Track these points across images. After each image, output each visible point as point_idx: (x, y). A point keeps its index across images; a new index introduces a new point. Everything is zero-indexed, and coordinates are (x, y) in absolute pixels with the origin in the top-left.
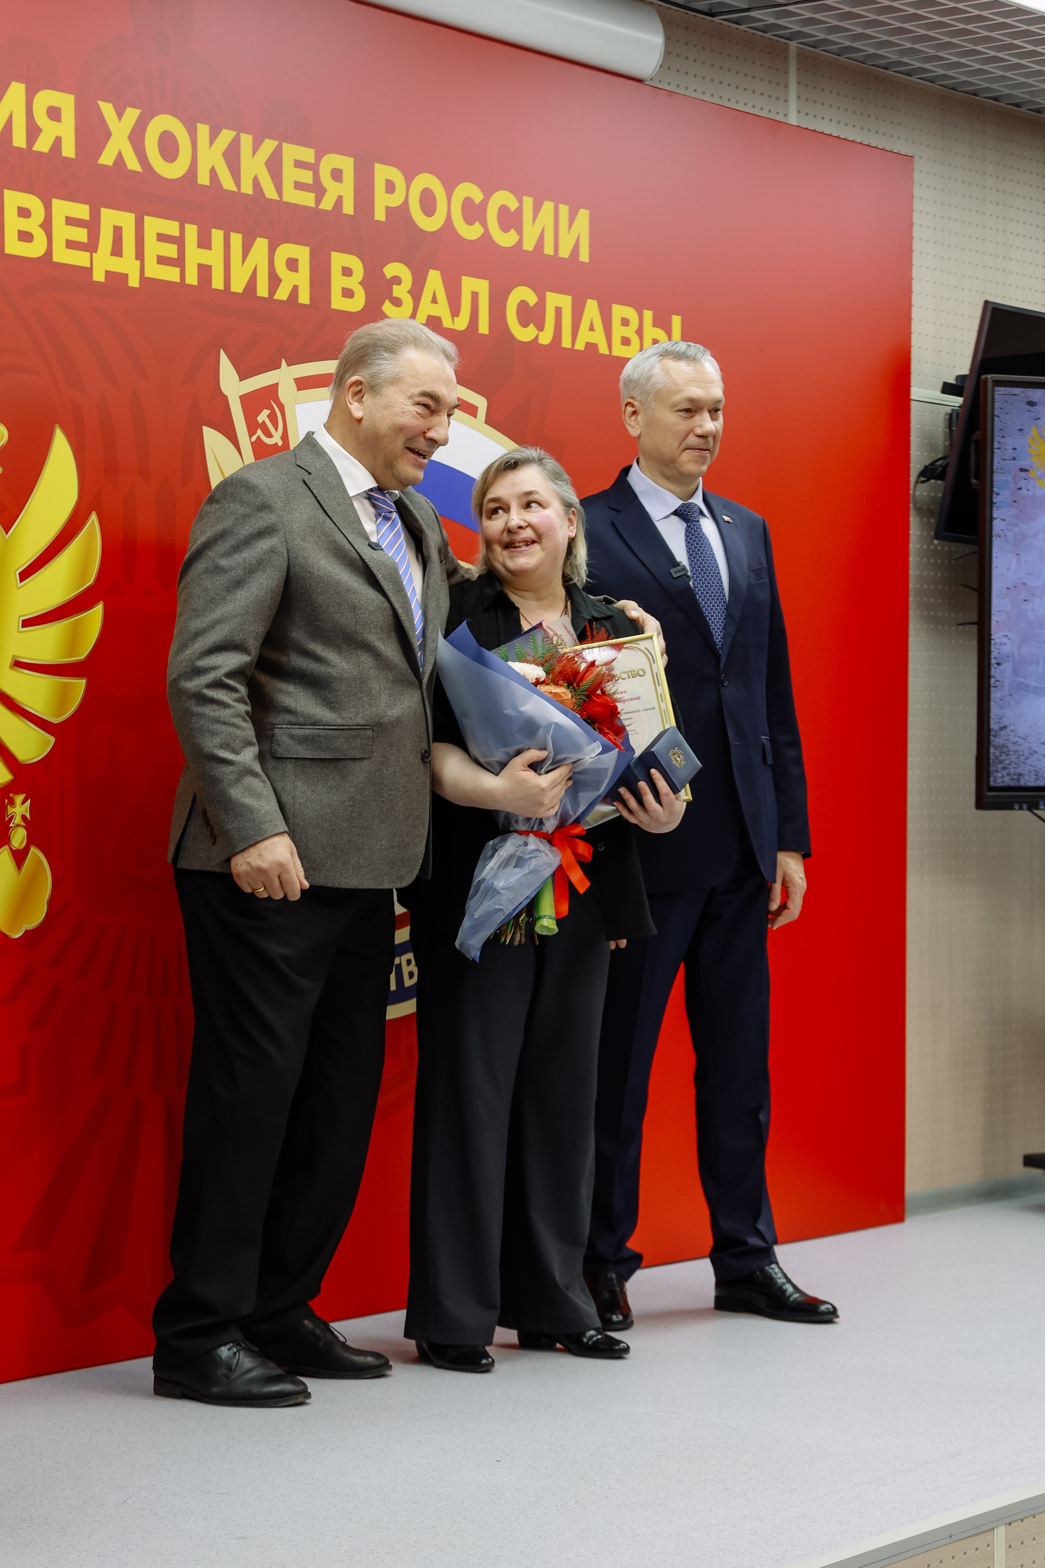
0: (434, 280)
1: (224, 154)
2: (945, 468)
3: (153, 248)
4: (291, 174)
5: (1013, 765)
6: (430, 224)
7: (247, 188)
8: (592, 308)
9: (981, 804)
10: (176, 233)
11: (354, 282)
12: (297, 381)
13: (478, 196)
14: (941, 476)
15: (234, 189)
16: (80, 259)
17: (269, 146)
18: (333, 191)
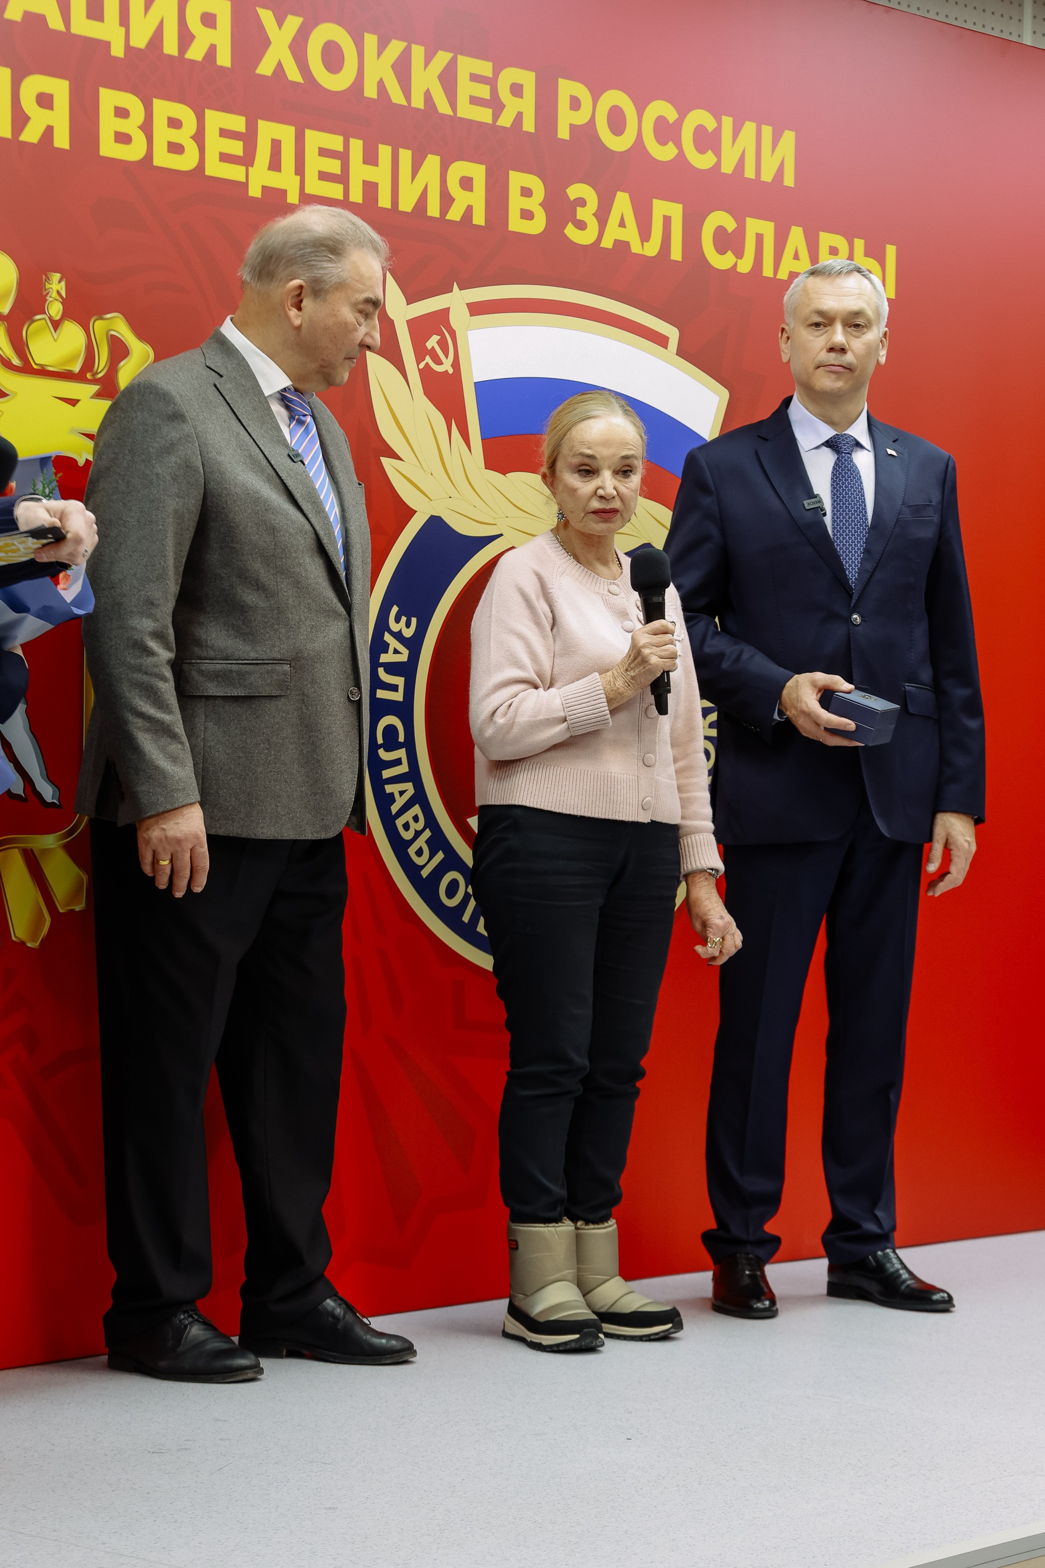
0: (622, 203)
1: (392, 66)
3: (314, 163)
4: (465, 88)
6: (618, 144)
7: (418, 102)
8: (797, 237)
10: (340, 148)
11: (534, 204)
12: (469, 305)
13: (672, 115)
15: (403, 102)
16: (235, 173)
17: (442, 58)
18: (512, 106)
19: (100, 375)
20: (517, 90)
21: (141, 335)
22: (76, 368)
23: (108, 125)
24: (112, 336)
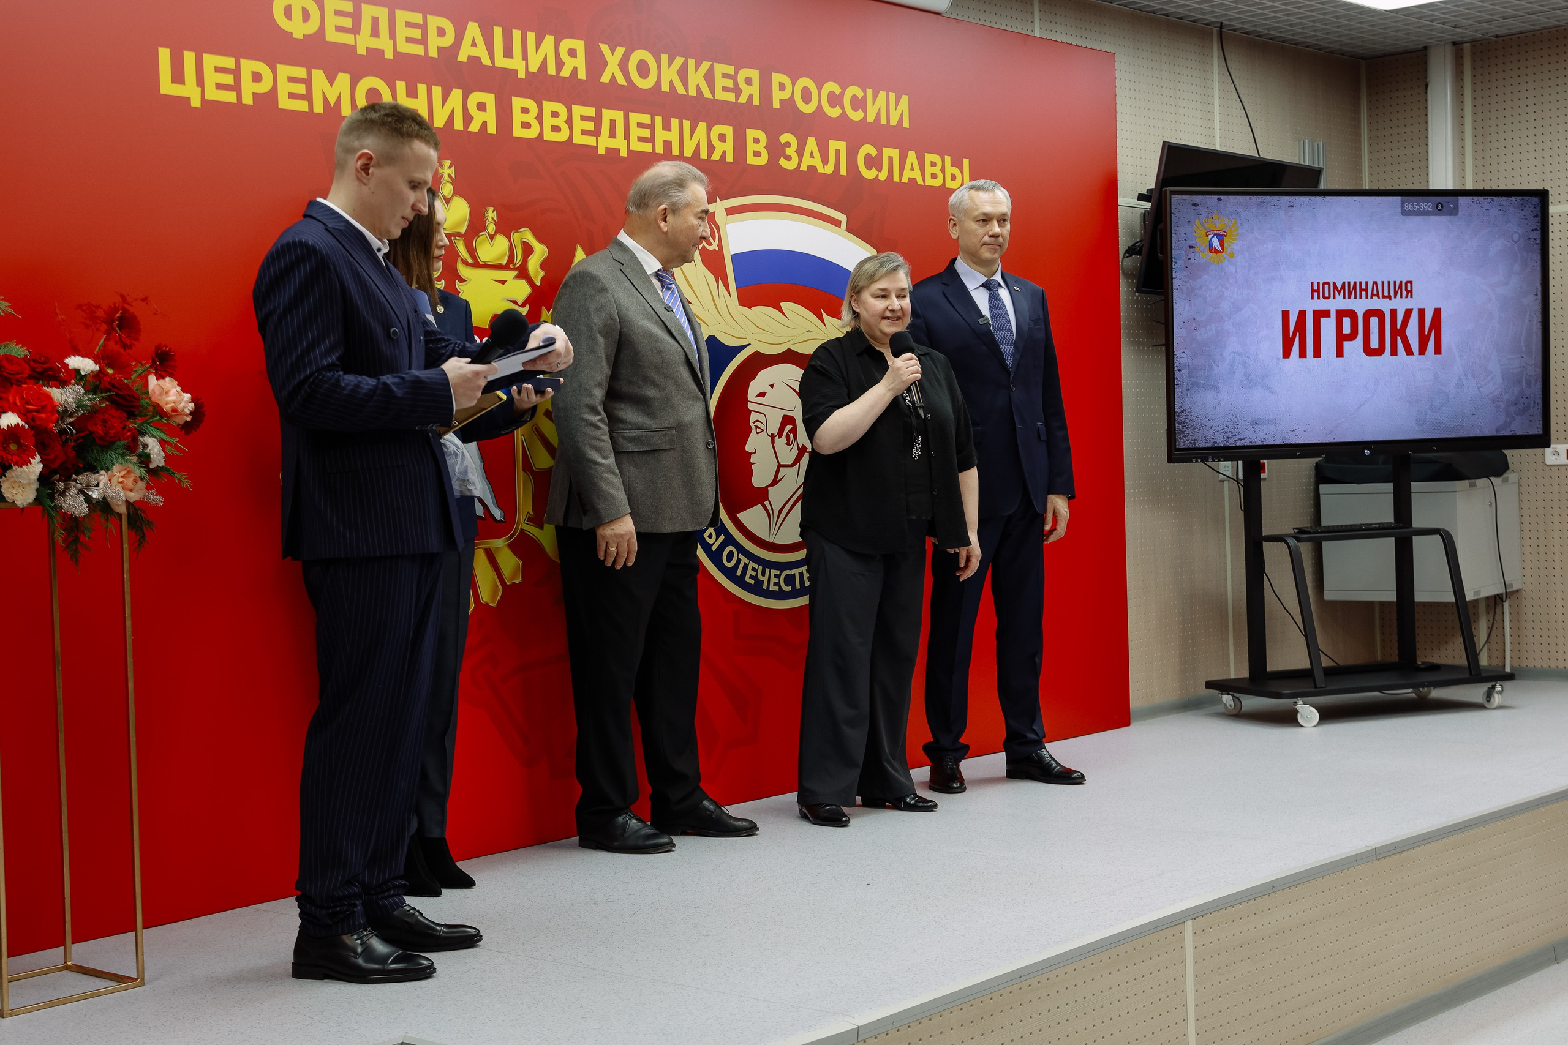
0: (811, 143)
1: (677, 72)
2: (1141, 248)
3: (635, 132)
4: (720, 82)
5: (1191, 434)
6: (808, 109)
7: (693, 92)
8: (912, 156)
9: (1170, 460)
10: (649, 122)
11: (761, 147)
12: (725, 209)
13: (837, 90)
14: (1139, 253)
15: (685, 93)
16: (590, 141)
17: (706, 65)
18: (746, 90)
19: (518, 265)
20: (749, 81)
21: (540, 240)
22: (504, 263)
23: (518, 118)
24: (523, 241)
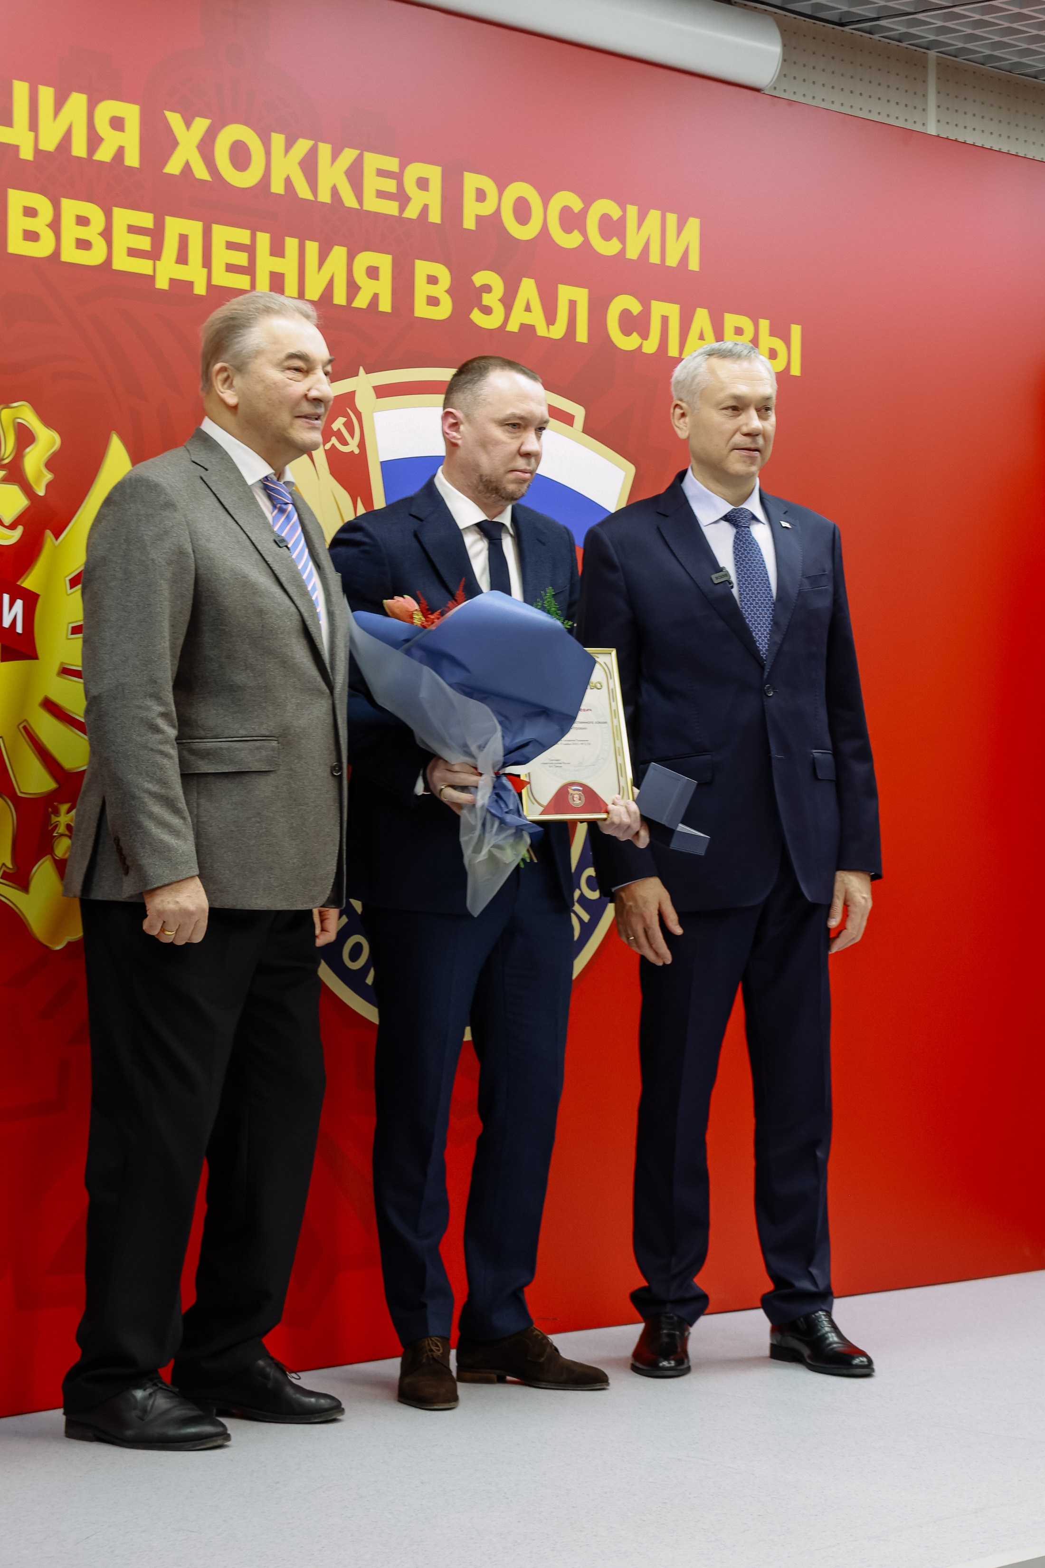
0: (528, 289)
1: (300, 164)
3: (221, 256)
4: (372, 183)
6: (524, 233)
7: (324, 196)
8: (702, 318)
10: (247, 241)
11: (440, 291)
12: (376, 389)
13: (576, 204)
15: (310, 197)
16: (143, 266)
18: (417, 200)
19: (6, 461)
20: (423, 184)
21: (48, 422)
23: (16, 223)
24: (19, 423)
